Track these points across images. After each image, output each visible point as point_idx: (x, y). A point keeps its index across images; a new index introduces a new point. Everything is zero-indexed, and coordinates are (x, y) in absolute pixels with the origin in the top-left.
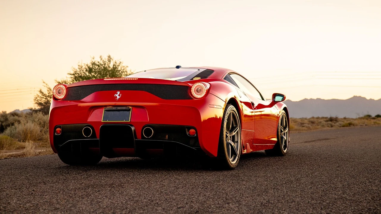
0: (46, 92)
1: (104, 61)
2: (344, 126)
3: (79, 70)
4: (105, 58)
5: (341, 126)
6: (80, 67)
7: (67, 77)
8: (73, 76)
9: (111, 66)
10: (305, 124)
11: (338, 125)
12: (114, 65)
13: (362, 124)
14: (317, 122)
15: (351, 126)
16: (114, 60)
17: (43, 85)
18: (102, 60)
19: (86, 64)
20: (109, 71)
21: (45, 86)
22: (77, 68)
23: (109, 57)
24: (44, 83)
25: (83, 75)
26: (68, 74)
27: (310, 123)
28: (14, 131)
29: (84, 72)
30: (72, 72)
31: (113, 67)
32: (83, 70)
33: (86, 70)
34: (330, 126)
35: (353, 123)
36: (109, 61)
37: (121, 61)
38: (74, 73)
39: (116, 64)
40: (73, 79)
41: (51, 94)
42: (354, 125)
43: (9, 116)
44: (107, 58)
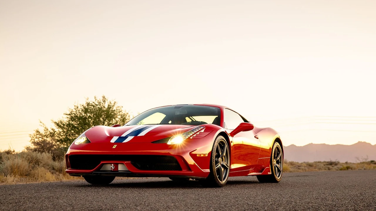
0: (42, 132)
1: (99, 101)
2: (341, 170)
3: (75, 110)
4: (100, 99)
5: (339, 169)
6: (76, 108)
7: (63, 117)
8: (69, 116)
9: (106, 106)
10: (302, 166)
11: (335, 169)
12: (109, 105)
13: (361, 168)
14: (315, 165)
15: (349, 169)
16: (109, 101)
17: (40, 125)
18: (97, 101)
19: (82, 104)
20: (104, 111)
21: (41, 126)
22: (73, 108)
23: (104, 97)
24: (41, 122)
25: (78, 115)
26: (64, 114)
27: (308, 166)
28: (2, 166)
29: (80, 113)
30: (69, 113)
31: (108, 107)
32: (79, 111)
33: (82, 110)
34: (327, 169)
35: (351, 166)
36: (104, 101)
37: (115, 101)
38: (70, 113)
39: (111, 104)
40: (69, 119)
41: (47, 134)
42: (352, 169)
43: (3, 154)
44: (102, 98)
